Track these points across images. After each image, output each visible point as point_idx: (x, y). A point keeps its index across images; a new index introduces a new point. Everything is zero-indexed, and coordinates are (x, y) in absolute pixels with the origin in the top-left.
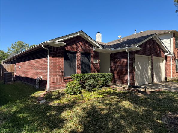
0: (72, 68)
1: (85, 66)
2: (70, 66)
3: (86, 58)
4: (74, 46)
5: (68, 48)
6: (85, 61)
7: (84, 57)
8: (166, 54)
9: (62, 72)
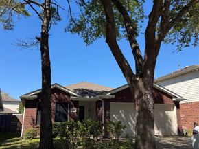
3: (61, 107)
7: (59, 106)
8: (174, 99)
9: (33, 120)
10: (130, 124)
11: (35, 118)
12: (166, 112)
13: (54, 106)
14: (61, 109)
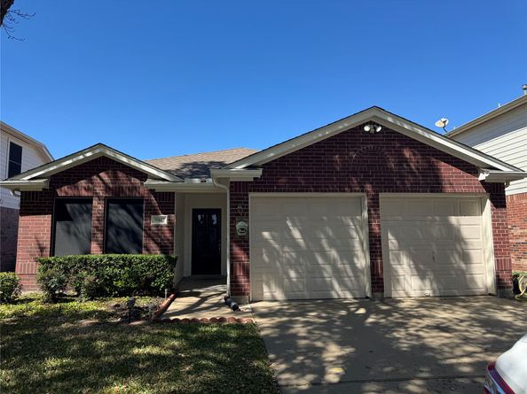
0: (73, 237)
1: (118, 234)
2: (69, 232)
3: (122, 212)
4: (83, 183)
5: (64, 191)
6: (120, 218)
7: (116, 209)
8: (482, 177)
9: (42, 249)
10: (320, 261)
11: (47, 244)
12: (453, 220)
13: (101, 207)
14: (121, 216)
